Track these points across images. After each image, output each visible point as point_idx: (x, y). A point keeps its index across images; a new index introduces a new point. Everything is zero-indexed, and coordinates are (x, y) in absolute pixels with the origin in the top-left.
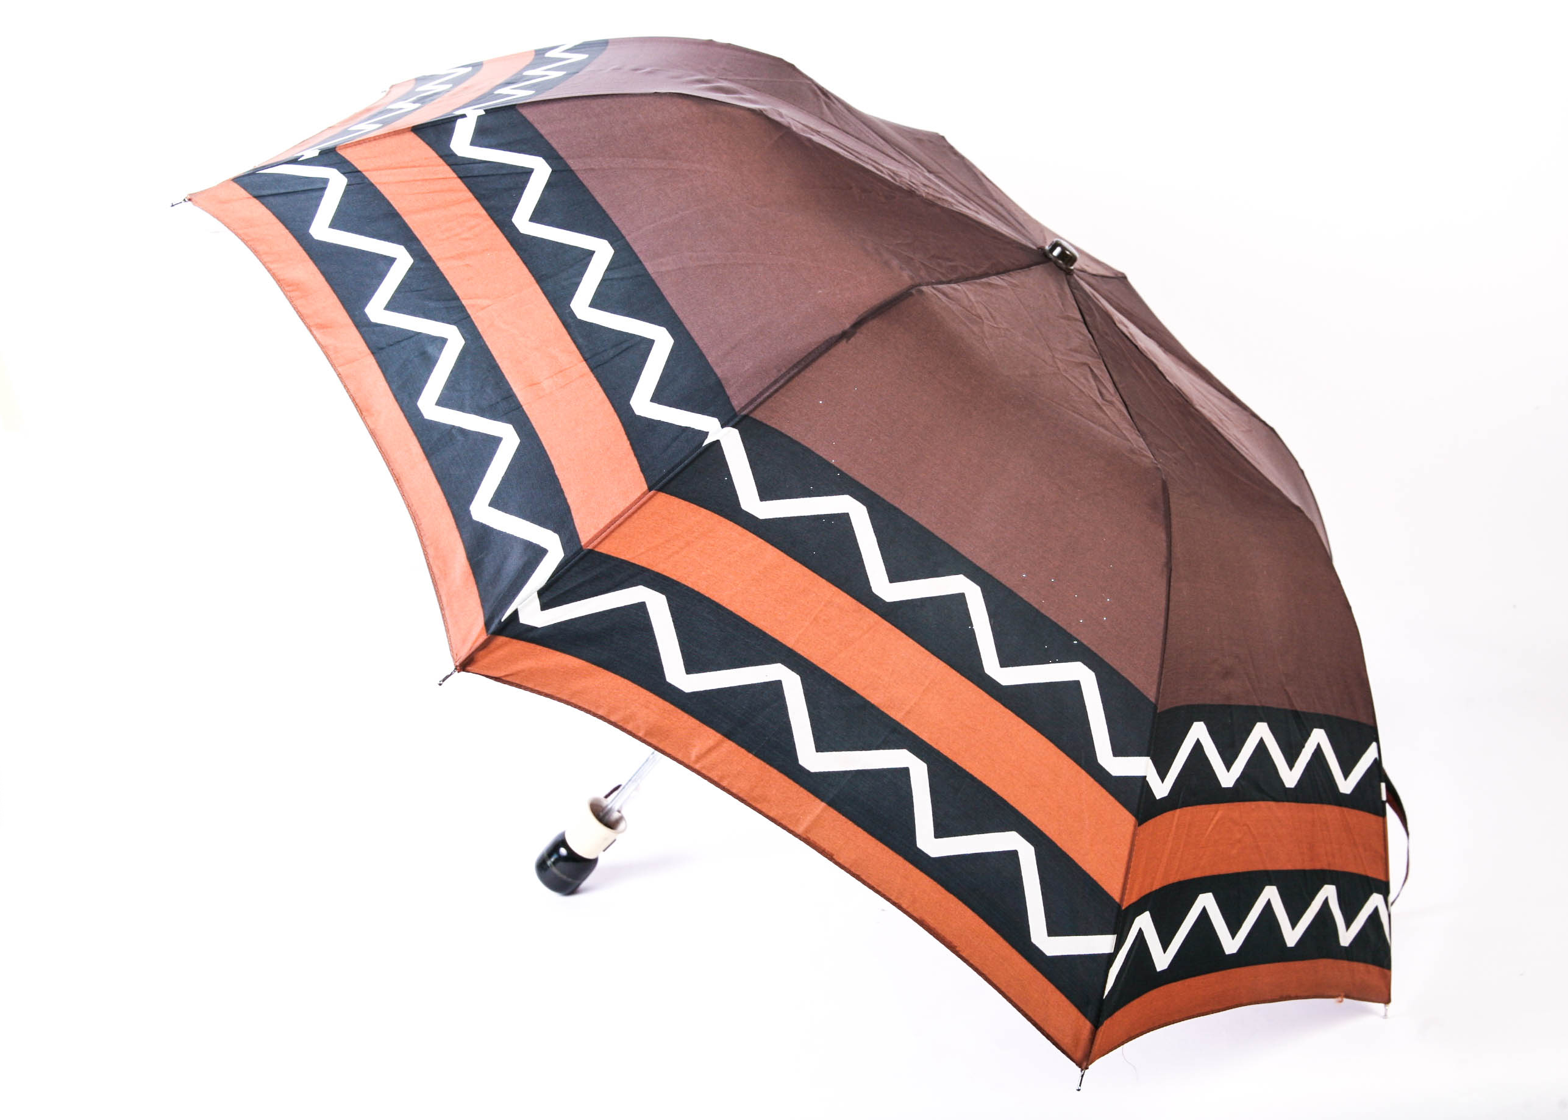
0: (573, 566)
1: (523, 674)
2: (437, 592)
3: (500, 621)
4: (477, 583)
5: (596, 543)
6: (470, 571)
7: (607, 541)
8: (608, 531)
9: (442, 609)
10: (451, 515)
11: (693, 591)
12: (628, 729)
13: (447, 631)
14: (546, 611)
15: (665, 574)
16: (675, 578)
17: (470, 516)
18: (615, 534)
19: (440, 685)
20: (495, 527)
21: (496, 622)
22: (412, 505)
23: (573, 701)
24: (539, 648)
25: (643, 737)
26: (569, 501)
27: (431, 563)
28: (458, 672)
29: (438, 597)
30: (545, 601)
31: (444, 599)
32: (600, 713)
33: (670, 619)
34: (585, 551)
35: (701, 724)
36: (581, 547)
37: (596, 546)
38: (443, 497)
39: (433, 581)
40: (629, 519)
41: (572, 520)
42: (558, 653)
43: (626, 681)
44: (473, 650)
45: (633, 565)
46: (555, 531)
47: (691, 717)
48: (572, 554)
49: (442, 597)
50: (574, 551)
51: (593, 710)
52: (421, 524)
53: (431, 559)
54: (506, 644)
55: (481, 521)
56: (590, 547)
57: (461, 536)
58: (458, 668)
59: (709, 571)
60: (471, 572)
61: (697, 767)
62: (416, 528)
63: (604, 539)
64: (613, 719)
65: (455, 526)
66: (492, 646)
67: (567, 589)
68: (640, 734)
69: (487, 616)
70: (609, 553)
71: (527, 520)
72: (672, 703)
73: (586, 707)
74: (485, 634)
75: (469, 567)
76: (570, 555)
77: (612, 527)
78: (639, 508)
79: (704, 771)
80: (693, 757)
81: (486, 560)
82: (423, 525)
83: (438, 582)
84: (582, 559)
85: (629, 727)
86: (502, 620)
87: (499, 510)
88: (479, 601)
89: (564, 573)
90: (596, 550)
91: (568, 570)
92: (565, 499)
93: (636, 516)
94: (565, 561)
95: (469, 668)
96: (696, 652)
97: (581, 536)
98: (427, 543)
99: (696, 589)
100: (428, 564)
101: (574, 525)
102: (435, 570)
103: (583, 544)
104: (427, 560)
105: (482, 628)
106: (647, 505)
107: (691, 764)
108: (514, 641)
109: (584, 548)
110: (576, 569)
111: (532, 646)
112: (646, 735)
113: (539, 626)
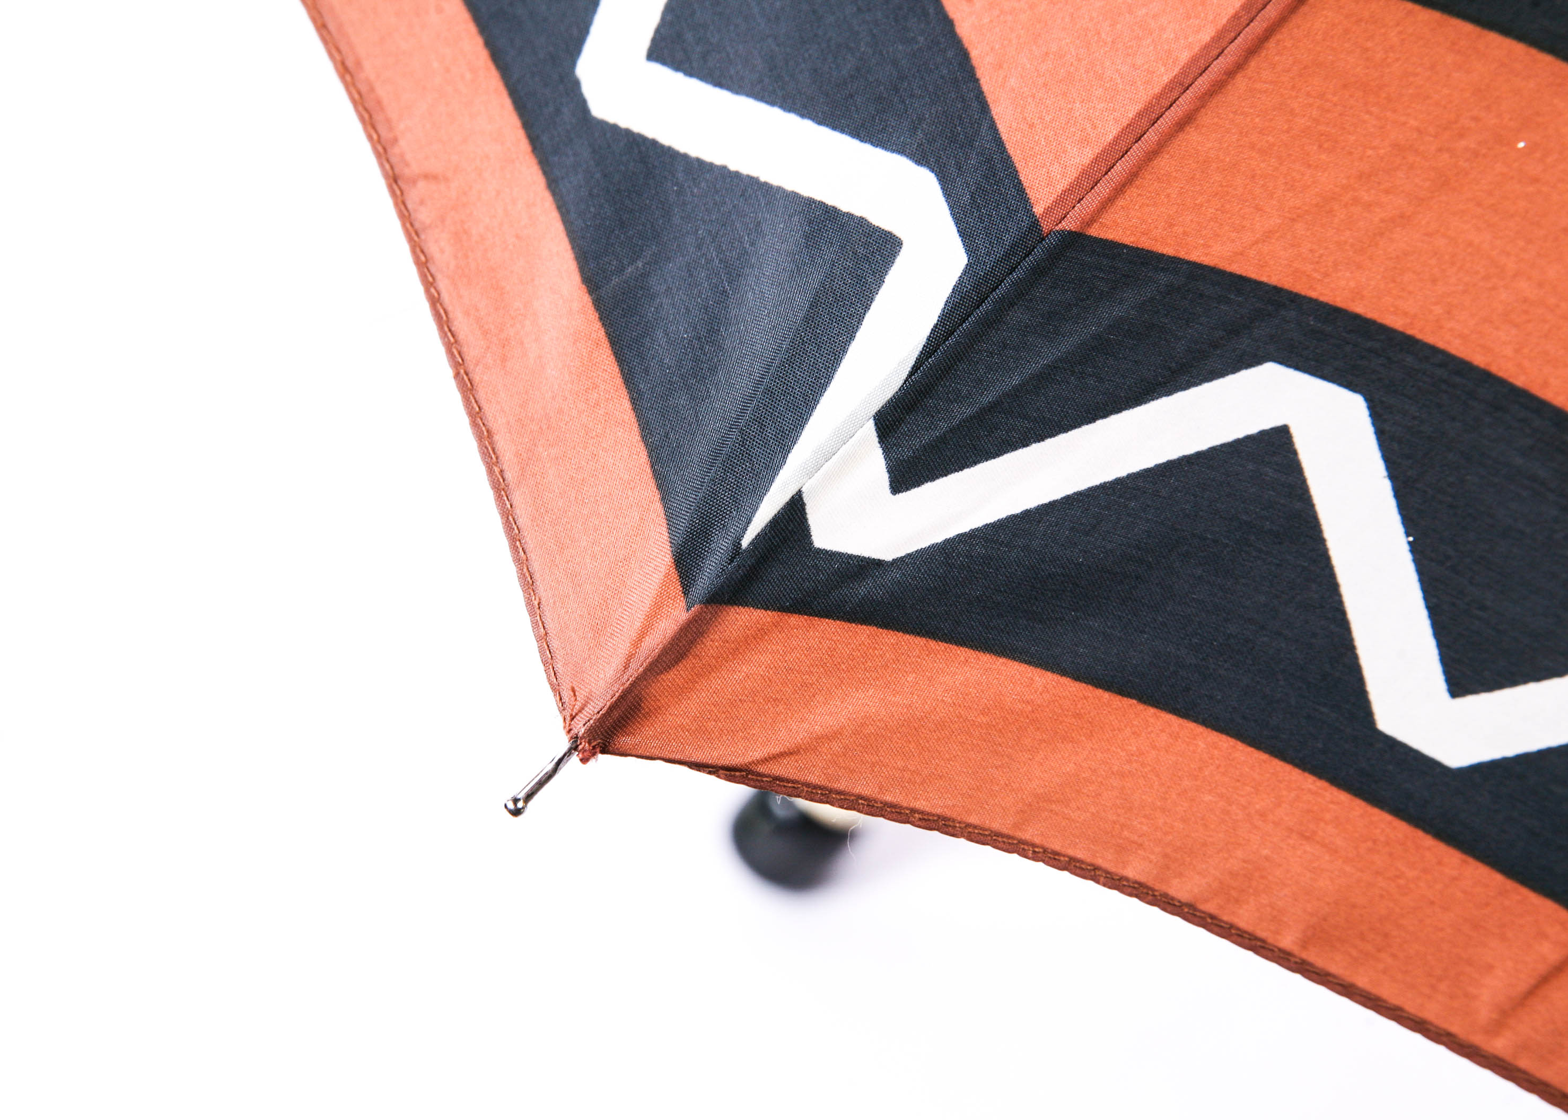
0: (1007, 304)
1: (836, 746)
2: (476, 416)
3: (737, 544)
4: (629, 379)
5: (1091, 202)
6: (598, 332)
7: (1132, 192)
8: (1137, 151)
9: (501, 488)
10: (507, 102)
11: (1462, 368)
12: (1242, 924)
13: (528, 583)
14: (915, 492)
15: (1359, 308)
16: (1395, 322)
17: (582, 105)
18: (1164, 163)
19: (516, 812)
20: (681, 146)
21: (721, 546)
22: (358, 63)
23: (1029, 834)
24: (890, 638)
25: (1295, 950)
26: (965, 29)
27: (445, 297)
28: (584, 760)
29: (480, 438)
30: (907, 454)
31: (503, 443)
32: (1132, 872)
33: (1385, 488)
34: (1051, 241)
35: (1510, 885)
36: (1035, 224)
37: (1091, 221)
38: (472, 28)
39: (457, 375)
40: (1219, 98)
41: (984, 107)
42: (963, 653)
43: (1225, 743)
44: (636, 668)
45: (1239, 283)
46: (920, 159)
47: (1471, 861)
48: (999, 251)
49: (496, 438)
50: (1007, 239)
51: (1105, 861)
52: (395, 140)
53: (443, 284)
54: (760, 634)
55: (623, 124)
56: (1069, 225)
57: (553, 184)
58: (584, 745)
59: (1523, 284)
60: (602, 333)
61: (1499, 1045)
62: (378, 155)
63: (1120, 190)
64: (1180, 890)
65: (524, 145)
66: (711, 645)
67: (988, 398)
68: (1287, 941)
69: (683, 524)
70: (1145, 243)
71: (803, 116)
72: (1399, 812)
73: (1079, 854)
74: (681, 603)
75: (593, 315)
76: (990, 261)
77: (1152, 136)
78: (1253, 50)
79: (1524, 1063)
80: (1484, 1013)
81: (656, 284)
82: (402, 143)
83: (476, 378)
84: (1038, 272)
85: (1244, 919)
86: (745, 543)
87: (690, 73)
88: (642, 457)
89: (974, 338)
90: (1094, 231)
91: (990, 323)
92: (948, 24)
93: (1241, 82)
94: (976, 287)
95: (625, 741)
96: (1483, 608)
97: (1027, 176)
98: (423, 216)
99: (1479, 359)
100: (435, 301)
101: (993, 127)
102: (462, 325)
103: (1038, 210)
104: (429, 282)
105: (667, 575)
106: (1283, 35)
107: (1478, 1039)
108: (794, 620)
109: (1046, 226)
110: (1018, 316)
111: (864, 633)
112: (1305, 944)
113: (888, 556)
